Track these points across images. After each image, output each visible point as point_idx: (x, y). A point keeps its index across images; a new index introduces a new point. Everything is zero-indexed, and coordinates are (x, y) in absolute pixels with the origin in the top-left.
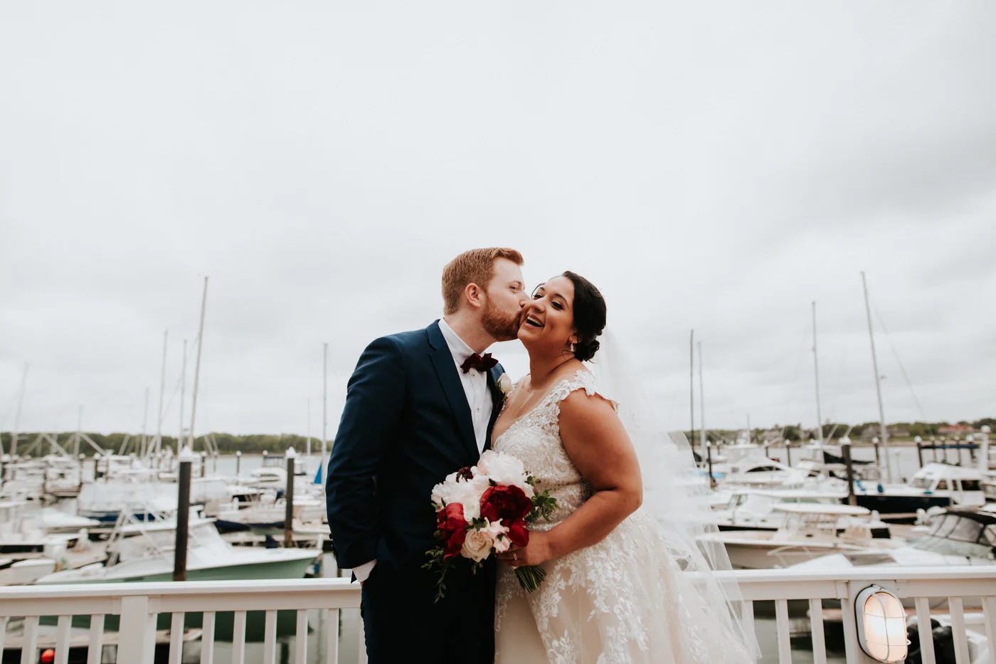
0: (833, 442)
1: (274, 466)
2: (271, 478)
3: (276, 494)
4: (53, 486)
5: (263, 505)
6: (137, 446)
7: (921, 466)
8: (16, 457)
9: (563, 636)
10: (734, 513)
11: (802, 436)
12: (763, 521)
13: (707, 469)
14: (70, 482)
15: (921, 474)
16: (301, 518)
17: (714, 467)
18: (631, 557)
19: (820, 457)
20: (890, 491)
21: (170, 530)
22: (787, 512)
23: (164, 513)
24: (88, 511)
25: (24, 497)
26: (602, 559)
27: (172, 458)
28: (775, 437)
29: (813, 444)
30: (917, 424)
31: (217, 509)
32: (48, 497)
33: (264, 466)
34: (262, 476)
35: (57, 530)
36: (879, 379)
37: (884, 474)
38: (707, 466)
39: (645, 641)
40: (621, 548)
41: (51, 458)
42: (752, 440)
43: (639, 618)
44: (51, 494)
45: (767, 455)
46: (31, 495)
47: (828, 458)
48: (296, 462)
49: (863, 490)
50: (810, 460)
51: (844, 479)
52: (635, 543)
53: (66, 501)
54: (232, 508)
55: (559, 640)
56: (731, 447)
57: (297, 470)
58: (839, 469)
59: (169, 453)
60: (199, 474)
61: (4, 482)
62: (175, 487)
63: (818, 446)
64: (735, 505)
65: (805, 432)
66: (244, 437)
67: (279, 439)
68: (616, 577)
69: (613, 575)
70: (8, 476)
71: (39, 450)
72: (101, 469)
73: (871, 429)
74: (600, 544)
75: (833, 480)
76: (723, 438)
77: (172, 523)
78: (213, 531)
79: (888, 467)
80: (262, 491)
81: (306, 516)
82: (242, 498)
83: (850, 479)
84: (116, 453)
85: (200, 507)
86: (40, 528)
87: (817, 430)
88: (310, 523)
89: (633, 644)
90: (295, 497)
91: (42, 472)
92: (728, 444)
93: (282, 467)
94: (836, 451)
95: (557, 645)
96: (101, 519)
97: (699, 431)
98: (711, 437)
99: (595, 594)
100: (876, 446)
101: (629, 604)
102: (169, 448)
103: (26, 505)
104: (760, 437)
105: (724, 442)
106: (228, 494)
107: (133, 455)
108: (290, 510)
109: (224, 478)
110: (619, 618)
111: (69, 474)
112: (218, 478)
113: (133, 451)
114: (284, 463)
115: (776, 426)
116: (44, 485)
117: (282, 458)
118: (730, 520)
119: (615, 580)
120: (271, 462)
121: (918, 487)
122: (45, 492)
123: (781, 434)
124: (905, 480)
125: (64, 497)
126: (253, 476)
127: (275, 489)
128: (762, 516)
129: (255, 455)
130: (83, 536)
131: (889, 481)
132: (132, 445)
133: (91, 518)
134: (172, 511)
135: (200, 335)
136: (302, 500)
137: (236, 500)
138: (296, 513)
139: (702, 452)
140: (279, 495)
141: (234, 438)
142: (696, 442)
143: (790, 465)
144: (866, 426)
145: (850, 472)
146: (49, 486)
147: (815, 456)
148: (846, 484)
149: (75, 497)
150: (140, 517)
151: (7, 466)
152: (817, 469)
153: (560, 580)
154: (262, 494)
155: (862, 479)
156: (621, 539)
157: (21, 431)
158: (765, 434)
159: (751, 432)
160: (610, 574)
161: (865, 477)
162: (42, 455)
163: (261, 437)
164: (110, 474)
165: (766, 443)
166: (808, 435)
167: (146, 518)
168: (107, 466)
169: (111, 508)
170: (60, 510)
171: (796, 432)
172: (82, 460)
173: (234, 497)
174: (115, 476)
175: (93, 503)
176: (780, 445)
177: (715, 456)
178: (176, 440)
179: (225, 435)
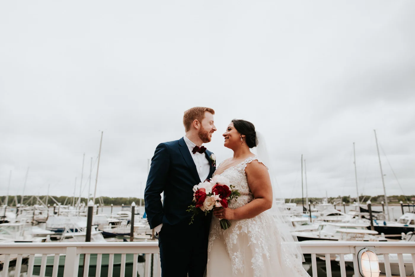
0: (364, 203)
1: (126, 211)
2: (125, 215)
3: (127, 222)
4: (37, 218)
5: (122, 227)
6: (71, 202)
7: (403, 214)
8: (23, 205)
9: (238, 252)
10: (320, 233)
11: (351, 201)
12: (333, 236)
13: (309, 214)
14: (44, 216)
15: (403, 217)
16: (137, 232)
17: (312, 214)
18: (264, 225)
19: (358, 209)
20: (390, 224)
21: (83, 236)
22: (342, 232)
23: (82, 228)
24: (51, 228)
25: (25, 221)
26: (254, 224)
27: (85, 207)
28: (339, 201)
29: (355, 204)
30: (401, 196)
31: (103, 228)
32: (34, 222)
33: (122, 210)
34: (122, 214)
35: (38, 236)
36: (383, 176)
37: (387, 217)
38: (309, 213)
39: (269, 256)
40: (261, 221)
41: (36, 206)
42: (329, 202)
43: (267, 247)
44: (36, 221)
45: (335, 208)
46: (28, 221)
47: (362, 210)
48: (136, 209)
49: (377, 224)
50: (354, 211)
51: (369, 219)
52: (266, 220)
53: (42, 224)
54: (109, 227)
55: (236, 253)
56: (320, 205)
57: (136, 212)
58: (367, 215)
59: (84, 204)
60: (96, 213)
61: (18, 215)
62: (86, 218)
63: (357, 204)
64: (321, 229)
65: (352, 199)
66: (114, 198)
67: (129, 199)
68: (259, 231)
69: (258, 230)
70: (19, 212)
71: (32, 202)
72: (56, 211)
73: (381, 198)
74: (254, 218)
75: (364, 219)
76: (316, 201)
77: (84, 233)
78: (101, 237)
79: (388, 214)
80: (121, 221)
81: (139, 231)
82: (113, 224)
83: (371, 219)
84: (62, 204)
85: (96, 226)
86: (31, 235)
87: (357, 198)
88: (141, 234)
89: (264, 256)
90: (135, 223)
91: (32, 212)
92: (318, 204)
93: (130, 211)
94: (365, 207)
95: (236, 255)
96: (56, 231)
97: (305, 198)
98: (311, 201)
99: (251, 236)
100: (383, 205)
101: (263, 241)
102: (84, 202)
103: (26, 225)
104: (332, 201)
105: (317, 203)
106: (107, 221)
107: (69, 205)
108: (132, 228)
109: (106, 215)
110: (260, 245)
111: (43, 213)
112: (104, 215)
113: (69, 203)
114: (130, 209)
115: (339, 196)
116: (33, 217)
117: (130, 207)
118: (318, 236)
119: (259, 232)
120: (125, 209)
121: (402, 223)
122: (33, 220)
123: (341, 200)
124: (396, 220)
125: (41, 222)
126: (118, 214)
127: (127, 220)
128: (332, 234)
129: (119, 206)
130: (48, 238)
131: (389, 220)
132: (69, 201)
133: (52, 231)
134: (84, 228)
135: (99, 155)
136: (138, 224)
137: (111, 224)
138: (135, 230)
139: (307, 207)
140: (128, 222)
141: (110, 198)
142: (304, 203)
143: (345, 213)
144: (379, 197)
145: (371, 216)
146: (35, 217)
147: (356, 209)
148: (370, 221)
149: (45, 222)
150: (72, 230)
151: (19, 208)
152: (357, 215)
153: (237, 230)
154: (121, 222)
155: (377, 219)
156: (261, 218)
157: (25, 195)
158: (335, 200)
159: (328, 199)
160: (257, 230)
161: (378, 218)
162: (33, 205)
163: (121, 199)
164: (60, 213)
165: (335, 203)
166: (353, 200)
167: (74, 230)
168: (59, 209)
169: (60, 227)
170: (40, 227)
171: (348, 199)
172: (49, 207)
173: (110, 223)
174: (62, 214)
175: (52, 225)
176: (340, 204)
177: (312, 208)
178: (87, 199)
179: (107, 197)
